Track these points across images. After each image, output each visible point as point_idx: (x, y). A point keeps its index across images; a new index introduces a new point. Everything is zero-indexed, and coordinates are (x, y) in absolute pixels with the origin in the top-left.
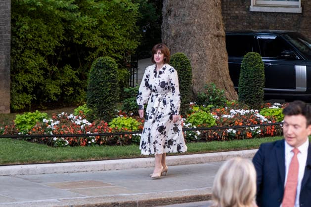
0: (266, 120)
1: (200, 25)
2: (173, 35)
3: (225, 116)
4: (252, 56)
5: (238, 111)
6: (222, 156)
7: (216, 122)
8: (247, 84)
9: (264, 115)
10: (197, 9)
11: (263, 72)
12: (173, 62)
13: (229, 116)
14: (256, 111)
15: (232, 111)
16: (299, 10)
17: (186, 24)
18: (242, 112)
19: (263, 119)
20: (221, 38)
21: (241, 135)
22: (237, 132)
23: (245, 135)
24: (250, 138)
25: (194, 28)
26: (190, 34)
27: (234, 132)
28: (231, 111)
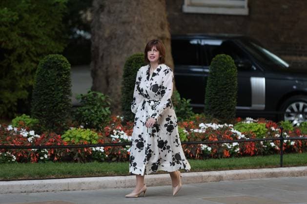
0: (243, 136)
1: (140, 24)
2: (106, 35)
3: (196, 131)
4: (223, 59)
5: (209, 125)
6: (202, 177)
7: (187, 137)
8: (216, 94)
9: (239, 131)
10: (138, 4)
11: (236, 79)
12: (133, 64)
13: (200, 131)
14: (230, 125)
15: (202, 125)
16: (245, 12)
17: (124, 23)
18: (215, 126)
19: (241, 136)
20: (165, 41)
21: (216, 153)
22: (212, 150)
23: (222, 153)
24: (227, 157)
25: (134, 28)
26: (129, 35)
27: (209, 149)
28: (200, 125)
